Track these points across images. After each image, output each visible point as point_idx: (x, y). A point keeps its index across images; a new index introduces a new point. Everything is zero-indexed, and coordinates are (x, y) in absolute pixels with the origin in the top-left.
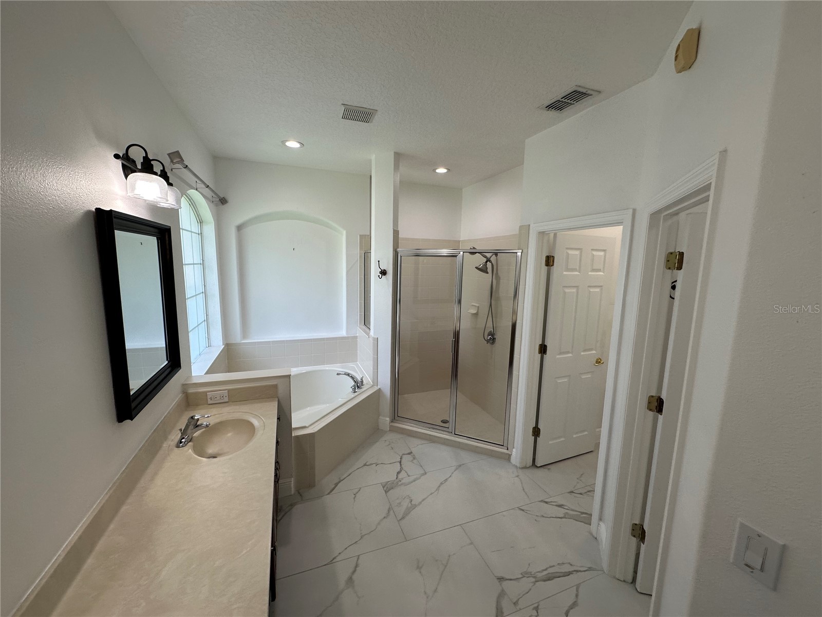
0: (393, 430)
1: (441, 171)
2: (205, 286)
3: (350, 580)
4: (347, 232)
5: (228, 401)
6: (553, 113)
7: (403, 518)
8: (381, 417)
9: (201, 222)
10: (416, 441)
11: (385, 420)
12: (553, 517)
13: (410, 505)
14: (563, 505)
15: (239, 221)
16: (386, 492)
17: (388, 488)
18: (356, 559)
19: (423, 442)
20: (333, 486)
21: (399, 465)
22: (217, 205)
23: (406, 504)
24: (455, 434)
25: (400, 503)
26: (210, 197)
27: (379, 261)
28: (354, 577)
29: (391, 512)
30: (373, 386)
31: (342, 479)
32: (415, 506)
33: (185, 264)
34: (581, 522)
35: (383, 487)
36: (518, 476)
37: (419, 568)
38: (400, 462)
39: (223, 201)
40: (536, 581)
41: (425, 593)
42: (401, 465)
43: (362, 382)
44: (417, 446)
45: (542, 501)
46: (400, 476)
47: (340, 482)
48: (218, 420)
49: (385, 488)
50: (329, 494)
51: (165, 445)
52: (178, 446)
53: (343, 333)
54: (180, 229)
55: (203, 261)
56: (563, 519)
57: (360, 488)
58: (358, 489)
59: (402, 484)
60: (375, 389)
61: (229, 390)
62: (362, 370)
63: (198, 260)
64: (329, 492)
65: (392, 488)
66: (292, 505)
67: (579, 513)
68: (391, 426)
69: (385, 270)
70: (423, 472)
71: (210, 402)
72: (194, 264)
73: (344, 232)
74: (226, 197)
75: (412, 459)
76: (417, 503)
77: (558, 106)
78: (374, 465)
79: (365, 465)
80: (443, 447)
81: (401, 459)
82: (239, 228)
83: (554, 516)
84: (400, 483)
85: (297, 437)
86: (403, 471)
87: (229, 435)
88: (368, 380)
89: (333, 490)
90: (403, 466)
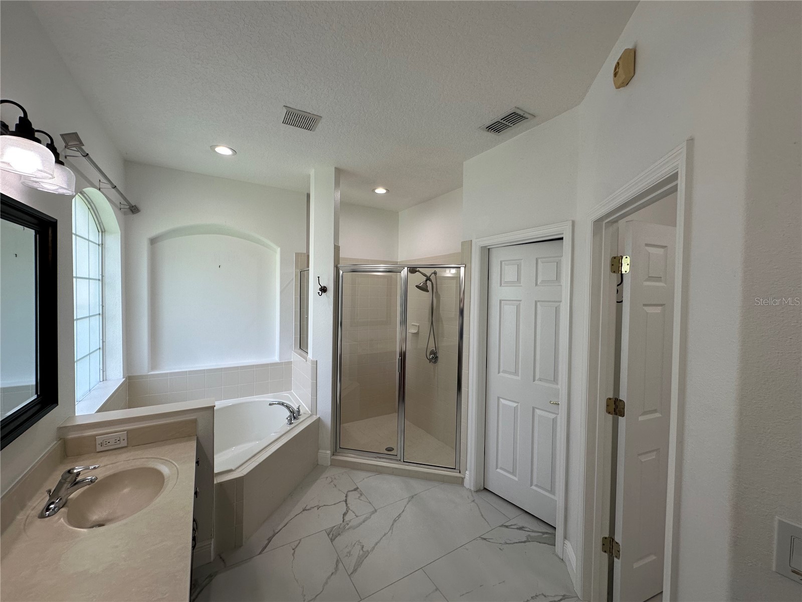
0: (335, 464)
1: (381, 191)
2: (103, 306)
4: (281, 250)
5: (126, 445)
6: (492, 135)
7: (355, 570)
8: (320, 451)
9: (102, 231)
10: (362, 474)
11: (326, 454)
12: (516, 543)
13: (361, 552)
14: (523, 527)
15: (154, 233)
16: (332, 540)
17: (333, 534)
19: (369, 474)
20: (267, 542)
21: (345, 505)
22: (125, 214)
23: (356, 552)
24: (404, 462)
25: (349, 552)
26: (118, 204)
27: (319, 277)
29: (340, 565)
30: (311, 415)
31: (277, 531)
32: (366, 554)
33: (77, 278)
34: (545, 543)
35: (328, 535)
36: (473, 501)
38: (346, 501)
39: (134, 210)
42: (347, 504)
43: (299, 411)
44: (363, 480)
45: (502, 526)
46: (347, 518)
47: (274, 536)
48: (108, 473)
49: (331, 536)
50: (260, 553)
51: (20, 517)
52: (42, 516)
53: (276, 359)
55: (102, 276)
56: (527, 543)
57: (300, 540)
58: (298, 541)
59: (350, 528)
60: (315, 418)
61: (128, 431)
62: (299, 398)
63: (95, 273)
64: (260, 550)
65: (339, 534)
66: (211, 577)
67: (541, 534)
68: (332, 460)
69: (325, 287)
70: (373, 510)
71: (99, 448)
72: (89, 279)
73: (279, 250)
74: (138, 206)
75: (359, 495)
76: (369, 550)
77: (496, 127)
78: (316, 508)
79: (304, 510)
80: (393, 478)
81: (346, 497)
82: (153, 241)
83: (518, 541)
84: (347, 527)
85: (221, 484)
86: (350, 511)
87: (126, 490)
88: (305, 409)
89: (265, 547)
90: (349, 505)
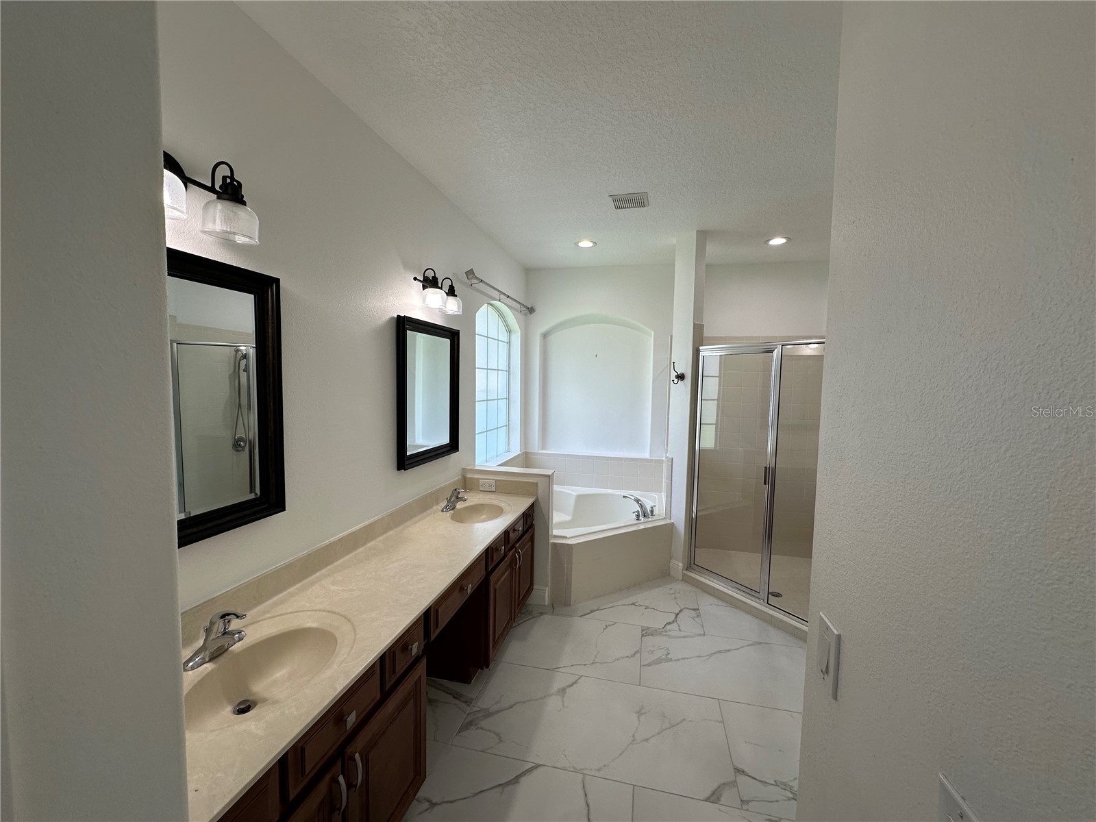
0: (686, 579)
1: (778, 241)
2: (508, 392)
3: (563, 691)
4: (655, 333)
5: (494, 490)
7: (648, 665)
8: (672, 561)
9: (510, 331)
10: (711, 600)
11: (678, 565)
13: (664, 657)
15: (544, 328)
16: (643, 636)
17: (646, 632)
18: (578, 677)
19: (720, 603)
20: (588, 612)
21: (674, 617)
22: (526, 315)
23: (660, 654)
24: (768, 603)
25: (654, 651)
26: (519, 309)
27: (674, 363)
28: (568, 690)
29: (638, 655)
30: (664, 518)
31: (601, 608)
32: (669, 660)
35: (642, 631)
37: (640, 713)
38: (677, 614)
39: (531, 310)
40: (793, 799)
41: (633, 736)
42: (676, 617)
43: (652, 511)
44: (708, 605)
46: (668, 627)
47: (597, 610)
48: (479, 503)
49: (644, 632)
50: (580, 617)
51: (435, 508)
52: (442, 511)
53: (647, 455)
54: (475, 334)
55: (508, 367)
57: (616, 623)
58: (613, 623)
59: (666, 635)
60: (668, 521)
61: (496, 480)
62: (656, 501)
63: (503, 366)
64: (582, 614)
65: (652, 635)
66: (542, 614)
68: (684, 575)
69: (682, 374)
70: (702, 633)
71: (481, 489)
72: (498, 370)
73: (653, 332)
74: (534, 307)
75: (696, 615)
76: (673, 659)
78: (644, 608)
79: (633, 604)
80: (748, 617)
81: (680, 611)
82: (545, 336)
84: (664, 633)
85: (555, 544)
86: (676, 623)
87: (484, 516)
88: (660, 510)
89: (587, 614)
90: (677, 619)
